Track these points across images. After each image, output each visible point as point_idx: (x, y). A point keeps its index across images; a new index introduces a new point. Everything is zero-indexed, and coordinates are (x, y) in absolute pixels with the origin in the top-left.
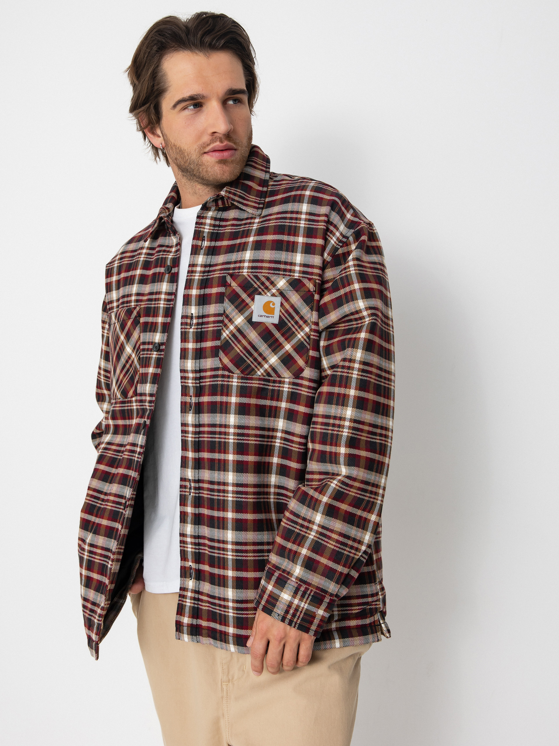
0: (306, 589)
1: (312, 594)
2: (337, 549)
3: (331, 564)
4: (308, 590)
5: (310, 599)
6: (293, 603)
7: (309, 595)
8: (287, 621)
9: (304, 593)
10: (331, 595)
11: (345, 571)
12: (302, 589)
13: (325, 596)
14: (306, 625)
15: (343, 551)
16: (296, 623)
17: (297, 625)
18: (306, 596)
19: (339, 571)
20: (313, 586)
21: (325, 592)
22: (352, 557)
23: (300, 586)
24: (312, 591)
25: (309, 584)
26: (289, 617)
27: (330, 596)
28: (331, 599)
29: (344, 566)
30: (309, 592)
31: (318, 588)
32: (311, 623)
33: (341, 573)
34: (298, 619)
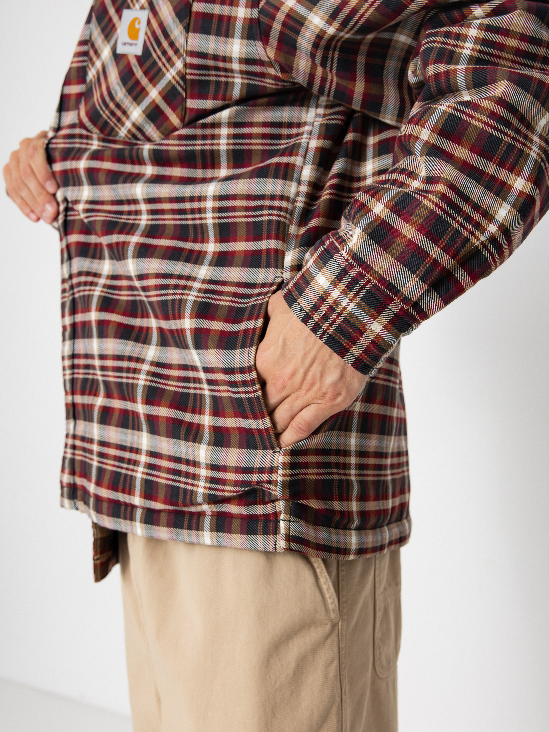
0: (360, 276)
1: (368, 287)
2: (439, 212)
3: (421, 240)
4: (363, 278)
5: (361, 294)
6: (329, 296)
7: (363, 288)
8: (311, 323)
9: (354, 282)
10: (405, 300)
11: (446, 260)
12: (353, 273)
13: (393, 300)
14: (344, 342)
15: (450, 220)
16: (325, 332)
17: (326, 336)
18: (357, 288)
19: (432, 256)
20: (375, 274)
21: (396, 291)
22: (465, 237)
23: (351, 266)
24: (369, 281)
25: (368, 268)
26: (317, 317)
27: (402, 301)
28: (402, 309)
29: (446, 250)
30: (363, 282)
31: (382, 280)
32: (354, 341)
33: (435, 263)
34: (331, 325)
